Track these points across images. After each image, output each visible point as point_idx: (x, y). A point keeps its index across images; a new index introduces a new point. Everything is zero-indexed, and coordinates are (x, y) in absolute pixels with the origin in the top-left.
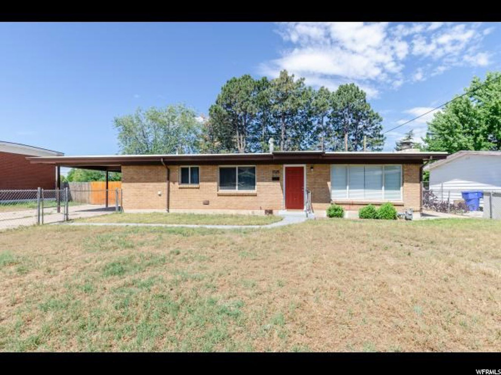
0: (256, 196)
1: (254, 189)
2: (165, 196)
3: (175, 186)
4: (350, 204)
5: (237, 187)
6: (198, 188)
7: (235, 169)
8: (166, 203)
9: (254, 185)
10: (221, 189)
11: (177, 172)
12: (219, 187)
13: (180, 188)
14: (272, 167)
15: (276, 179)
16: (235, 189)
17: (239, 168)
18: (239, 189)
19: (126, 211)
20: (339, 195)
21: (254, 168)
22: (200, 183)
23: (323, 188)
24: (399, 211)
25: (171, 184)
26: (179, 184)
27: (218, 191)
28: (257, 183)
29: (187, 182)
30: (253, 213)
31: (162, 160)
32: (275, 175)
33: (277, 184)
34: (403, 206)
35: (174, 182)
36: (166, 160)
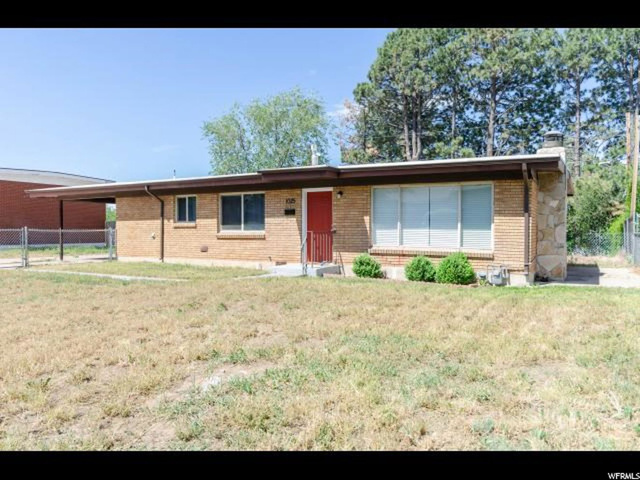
0: (264, 239)
1: (263, 228)
2: (158, 239)
3: (170, 224)
4: (399, 255)
5: (243, 225)
6: (195, 227)
7: (239, 197)
8: (159, 249)
9: (263, 222)
10: (224, 229)
11: (171, 205)
12: (221, 226)
13: (176, 228)
14: (285, 194)
15: (290, 212)
16: (240, 229)
17: (245, 196)
18: (245, 229)
19: (120, 259)
20: (385, 239)
21: (263, 195)
22: (197, 220)
23: (358, 226)
24: (479, 269)
25: (166, 221)
26: (175, 222)
27: (218, 231)
28: (266, 220)
29: (184, 220)
30: (261, 266)
31: (146, 188)
32: (290, 207)
33: (292, 221)
34: (492, 259)
35: (169, 219)
36: (152, 188)
